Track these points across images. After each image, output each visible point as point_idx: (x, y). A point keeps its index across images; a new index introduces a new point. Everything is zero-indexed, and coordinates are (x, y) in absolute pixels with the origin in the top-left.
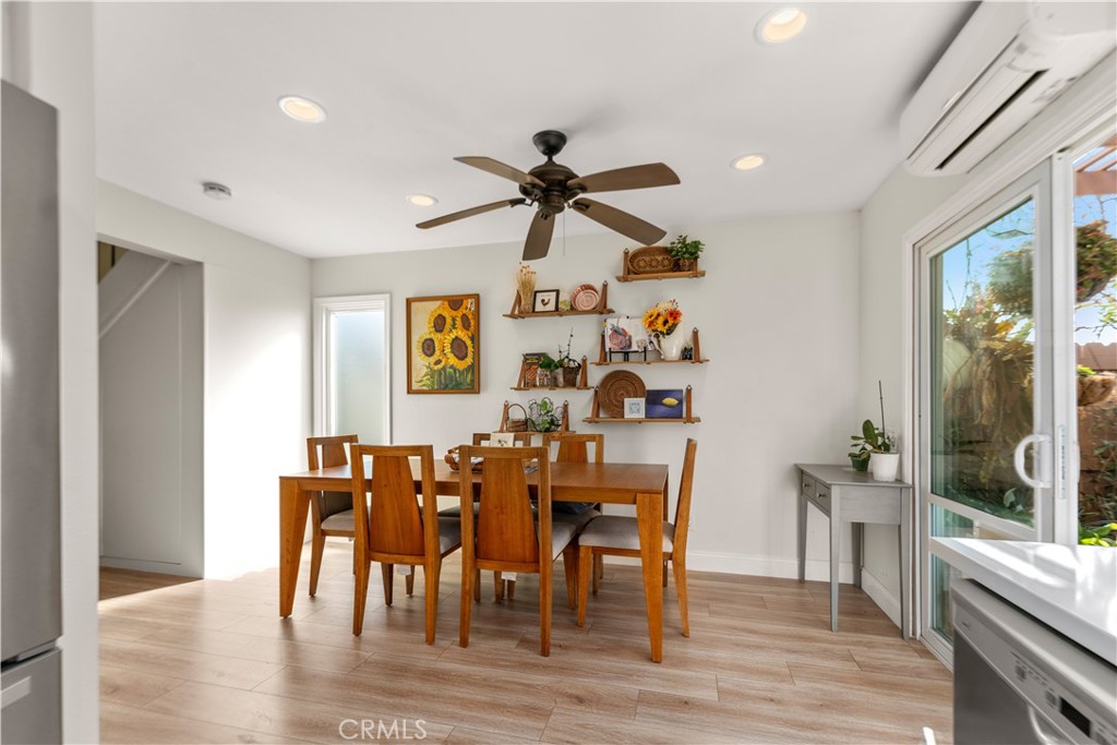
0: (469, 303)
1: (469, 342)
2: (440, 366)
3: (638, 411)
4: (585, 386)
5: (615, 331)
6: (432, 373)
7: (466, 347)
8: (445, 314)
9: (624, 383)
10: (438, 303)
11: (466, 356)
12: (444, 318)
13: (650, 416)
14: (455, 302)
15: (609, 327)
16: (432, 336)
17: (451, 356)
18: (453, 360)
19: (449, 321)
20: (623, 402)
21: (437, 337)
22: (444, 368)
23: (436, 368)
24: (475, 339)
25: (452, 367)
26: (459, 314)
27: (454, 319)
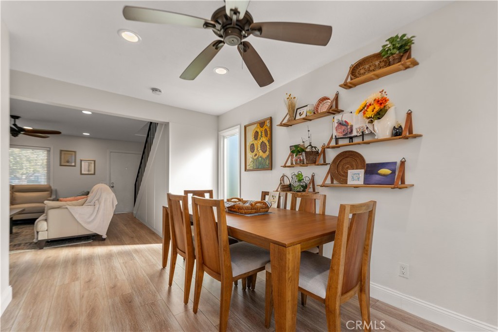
0: (268, 123)
1: (267, 144)
2: (256, 157)
3: (358, 179)
4: (325, 164)
5: (340, 124)
6: (254, 161)
7: (266, 146)
8: (258, 130)
9: (348, 159)
10: (256, 125)
11: (266, 151)
12: (258, 132)
13: (367, 182)
14: (262, 124)
15: (336, 121)
16: (254, 142)
17: (260, 151)
18: (261, 153)
19: (260, 133)
20: (347, 173)
21: (255, 142)
22: (258, 158)
23: (255, 158)
24: (271, 141)
25: (261, 157)
26: (263, 129)
27: (261, 132)
